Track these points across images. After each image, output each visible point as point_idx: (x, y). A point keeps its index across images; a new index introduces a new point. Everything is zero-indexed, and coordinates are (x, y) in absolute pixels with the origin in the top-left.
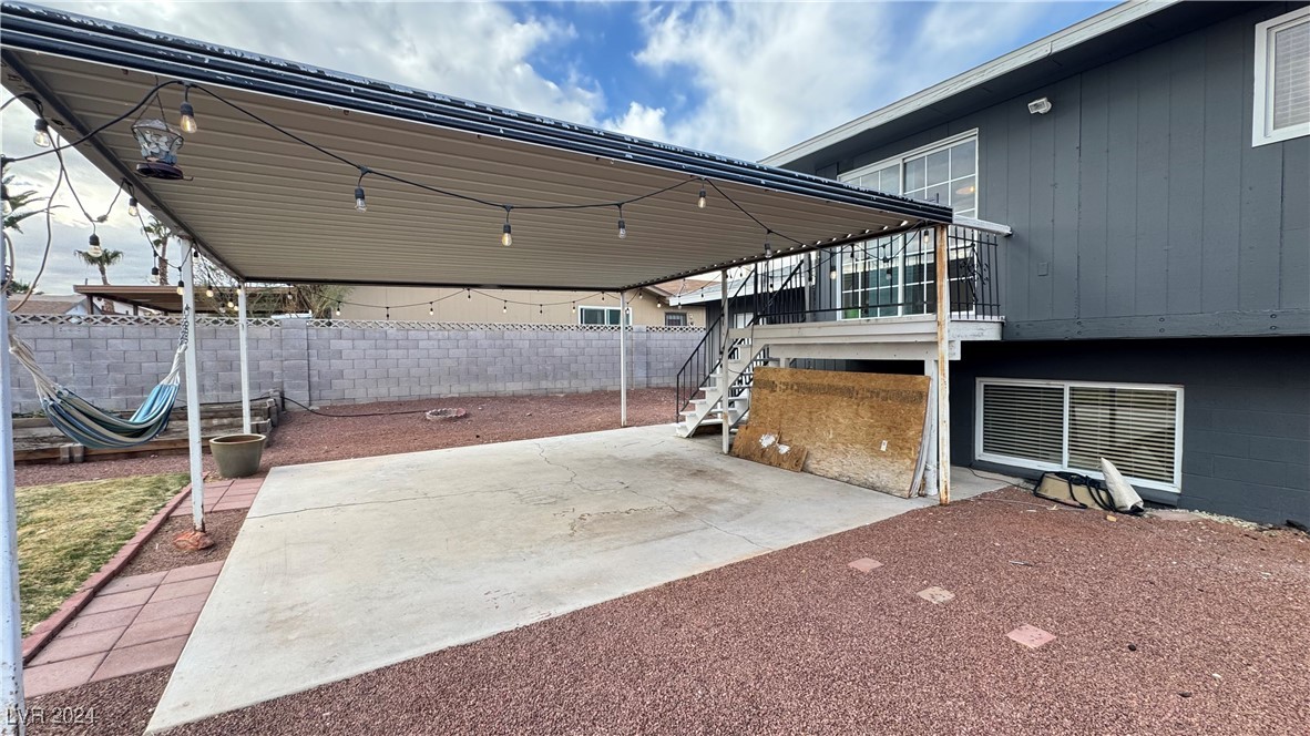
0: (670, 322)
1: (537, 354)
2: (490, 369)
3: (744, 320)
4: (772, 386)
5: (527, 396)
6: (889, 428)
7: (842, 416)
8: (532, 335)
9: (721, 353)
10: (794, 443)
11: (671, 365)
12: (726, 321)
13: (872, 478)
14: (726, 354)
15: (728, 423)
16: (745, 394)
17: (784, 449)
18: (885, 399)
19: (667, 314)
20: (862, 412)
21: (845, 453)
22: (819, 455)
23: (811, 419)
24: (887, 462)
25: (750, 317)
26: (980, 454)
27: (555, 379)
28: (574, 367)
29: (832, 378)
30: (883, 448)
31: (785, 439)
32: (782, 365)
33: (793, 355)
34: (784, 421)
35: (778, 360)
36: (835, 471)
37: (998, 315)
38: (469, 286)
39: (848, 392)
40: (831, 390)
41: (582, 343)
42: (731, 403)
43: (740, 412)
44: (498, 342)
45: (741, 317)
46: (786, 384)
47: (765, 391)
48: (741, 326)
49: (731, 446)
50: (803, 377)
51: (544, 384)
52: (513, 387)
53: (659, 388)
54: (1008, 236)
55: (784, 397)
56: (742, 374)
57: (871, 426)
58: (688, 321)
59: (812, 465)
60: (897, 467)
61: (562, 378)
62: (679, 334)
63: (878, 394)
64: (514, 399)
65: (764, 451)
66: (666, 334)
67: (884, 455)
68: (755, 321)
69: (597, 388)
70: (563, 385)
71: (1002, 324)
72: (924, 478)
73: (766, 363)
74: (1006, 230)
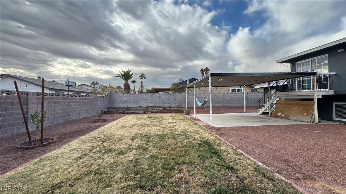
0: (252, 91)
1: (223, 99)
2: (214, 101)
3: (273, 91)
4: (280, 104)
5: (222, 107)
6: (306, 111)
7: (296, 109)
8: (222, 95)
9: (269, 98)
10: (285, 114)
11: (254, 101)
12: (269, 92)
13: (302, 120)
14: (270, 98)
15: (270, 112)
16: (274, 106)
17: (283, 115)
18: (305, 106)
19: (252, 89)
20: (300, 108)
21: (297, 116)
22: (291, 116)
23: (289, 110)
24: (305, 117)
25: (275, 90)
26: (335, 118)
27: (227, 104)
28: (231, 101)
29: (293, 102)
30: (305, 114)
31: (283, 114)
32: (283, 100)
33: (285, 98)
34: (283, 110)
35: (282, 99)
36: (294, 119)
37: (333, 90)
38: (216, 87)
39: (298, 105)
40: (294, 104)
41: (233, 96)
42: (271, 108)
43: (273, 110)
44: (216, 96)
45: (273, 90)
46: (283, 103)
47: (279, 105)
48: (273, 92)
49: (271, 115)
50: (287, 102)
51: (225, 105)
52: (219, 105)
53: (251, 106)
54: (335, 74)
55: (283, 106)
56: (273, 102)
57: (302, 111)
58: (257, 91)
59: (289, 118)
60: (307, 118)
61: (229, 103)
62: (256, 94)
63: (304, 105)
64: (219, 107)
65: (279, 116)
66: (252, 94)
67: (305, 116)
68: (276, 91)
69: (236, 106)
70: (228, 105)
71: (335, 91)
72: (314, 119)
73: (279, 100)
74: (335, 73)
